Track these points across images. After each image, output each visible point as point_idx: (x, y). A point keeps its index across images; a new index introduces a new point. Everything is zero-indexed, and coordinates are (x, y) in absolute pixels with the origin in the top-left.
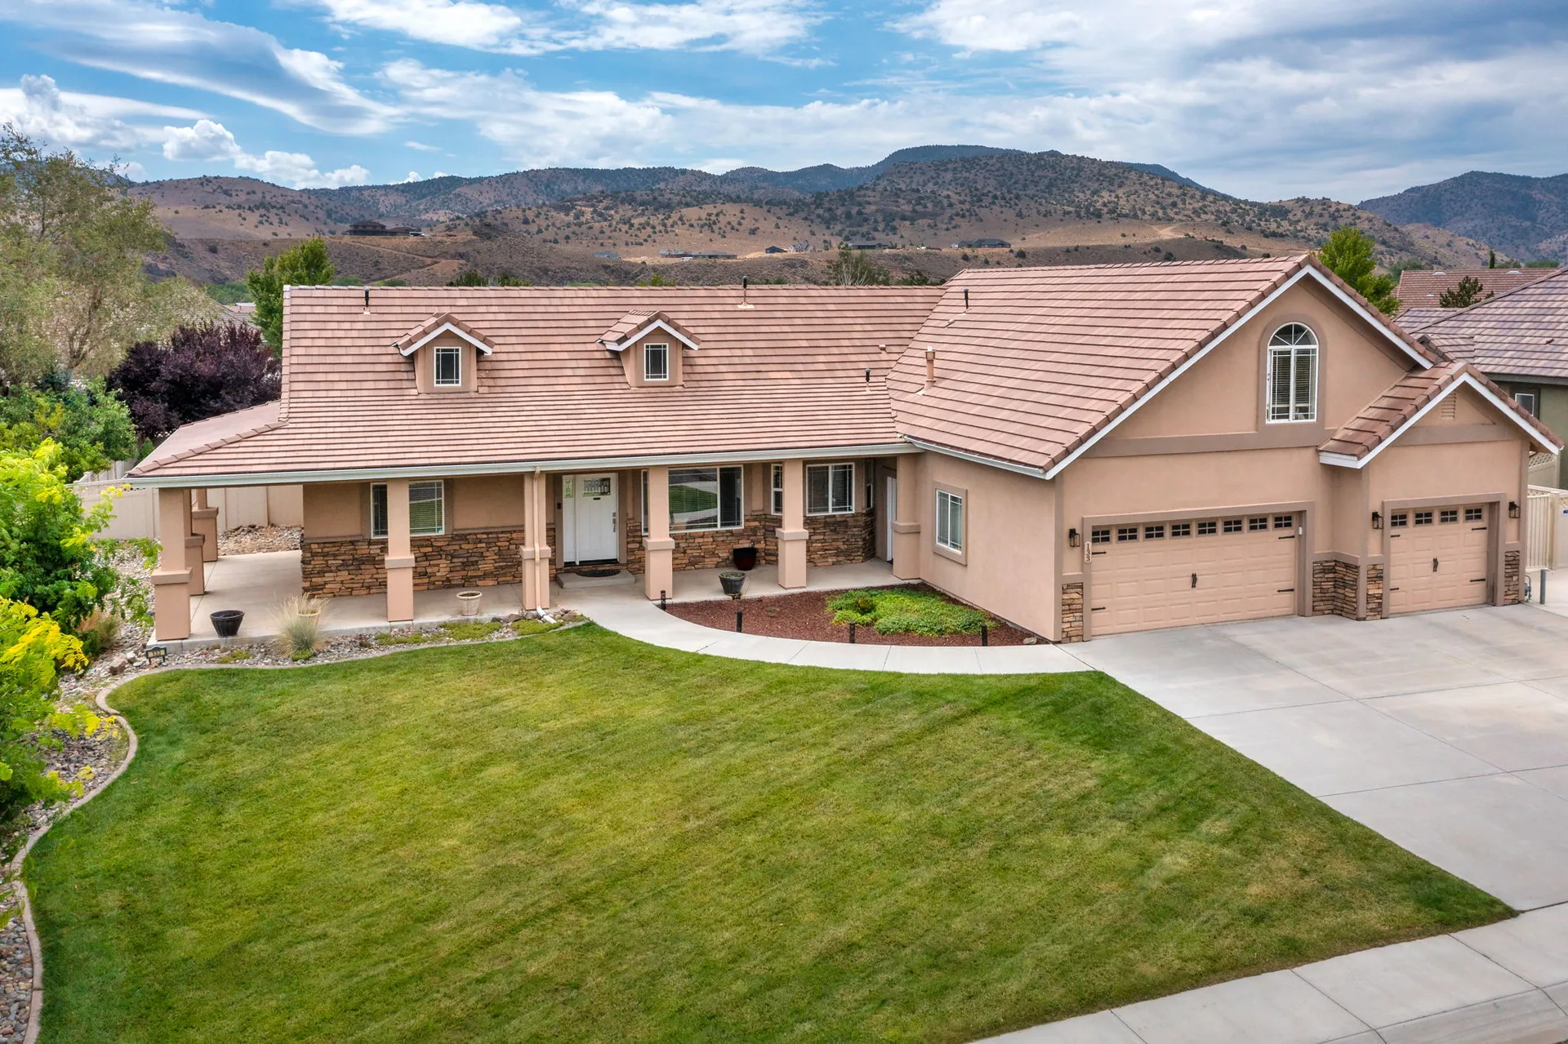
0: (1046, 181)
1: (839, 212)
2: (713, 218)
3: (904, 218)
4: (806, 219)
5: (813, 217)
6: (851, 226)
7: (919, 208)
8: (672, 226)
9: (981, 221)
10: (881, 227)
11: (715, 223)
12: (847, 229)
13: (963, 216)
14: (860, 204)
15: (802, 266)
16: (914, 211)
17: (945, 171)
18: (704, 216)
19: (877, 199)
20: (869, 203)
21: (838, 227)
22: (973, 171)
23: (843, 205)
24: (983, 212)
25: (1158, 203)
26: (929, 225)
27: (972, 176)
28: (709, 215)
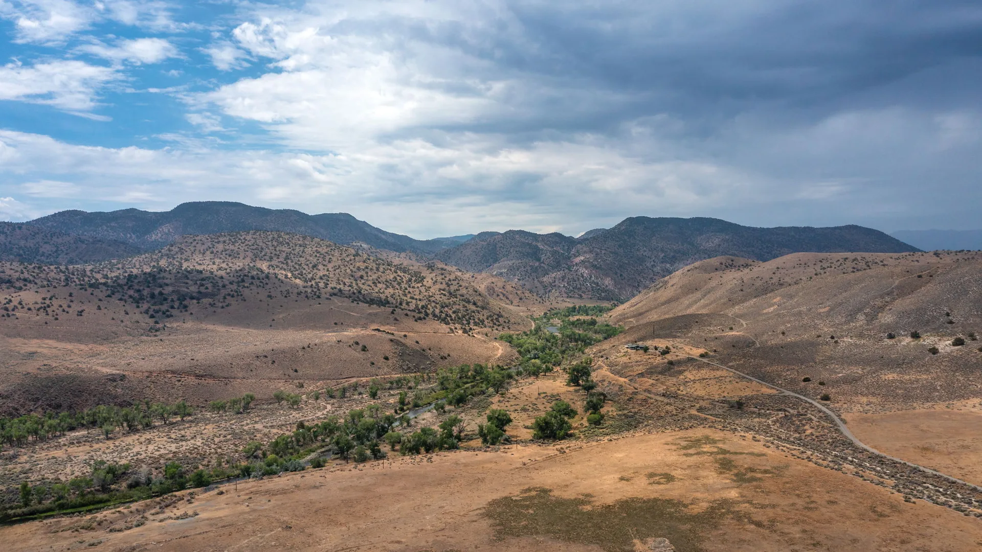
0: (284, 255)
1: (145, 293)
2: (48, 302)
3: (192, 298)
4: (121, 300)
5: (126, 297)
6: (155, 304)
7: (202, 289)
8: (13, 310)
9: (245, 300)
10: (176, 305)
11: (49, 306)
12: (153, 307)
13: (233, 296)
14: (161, 286)
15: (121, 380)
16: (199, 292)
17: (218, 242)
18: (40, 300)
19: (173, 281)
20: (167, 285)
21: (145, 306)
22: (237, 244)
23: (149, 287)
24: (246, 292)
25: (352, 276)
26: (210, 304)
27: (236, 249)
28: (44, 299)
